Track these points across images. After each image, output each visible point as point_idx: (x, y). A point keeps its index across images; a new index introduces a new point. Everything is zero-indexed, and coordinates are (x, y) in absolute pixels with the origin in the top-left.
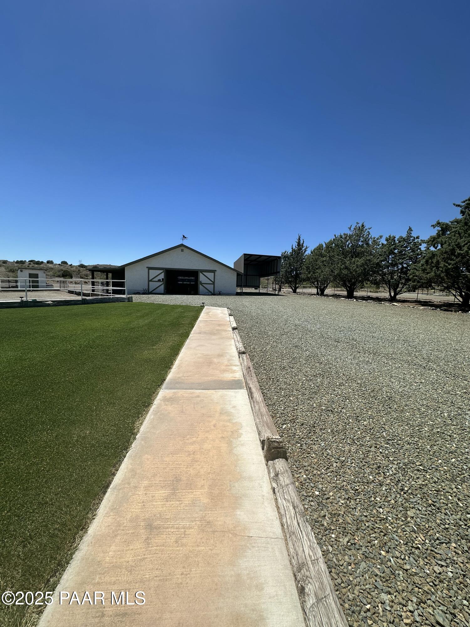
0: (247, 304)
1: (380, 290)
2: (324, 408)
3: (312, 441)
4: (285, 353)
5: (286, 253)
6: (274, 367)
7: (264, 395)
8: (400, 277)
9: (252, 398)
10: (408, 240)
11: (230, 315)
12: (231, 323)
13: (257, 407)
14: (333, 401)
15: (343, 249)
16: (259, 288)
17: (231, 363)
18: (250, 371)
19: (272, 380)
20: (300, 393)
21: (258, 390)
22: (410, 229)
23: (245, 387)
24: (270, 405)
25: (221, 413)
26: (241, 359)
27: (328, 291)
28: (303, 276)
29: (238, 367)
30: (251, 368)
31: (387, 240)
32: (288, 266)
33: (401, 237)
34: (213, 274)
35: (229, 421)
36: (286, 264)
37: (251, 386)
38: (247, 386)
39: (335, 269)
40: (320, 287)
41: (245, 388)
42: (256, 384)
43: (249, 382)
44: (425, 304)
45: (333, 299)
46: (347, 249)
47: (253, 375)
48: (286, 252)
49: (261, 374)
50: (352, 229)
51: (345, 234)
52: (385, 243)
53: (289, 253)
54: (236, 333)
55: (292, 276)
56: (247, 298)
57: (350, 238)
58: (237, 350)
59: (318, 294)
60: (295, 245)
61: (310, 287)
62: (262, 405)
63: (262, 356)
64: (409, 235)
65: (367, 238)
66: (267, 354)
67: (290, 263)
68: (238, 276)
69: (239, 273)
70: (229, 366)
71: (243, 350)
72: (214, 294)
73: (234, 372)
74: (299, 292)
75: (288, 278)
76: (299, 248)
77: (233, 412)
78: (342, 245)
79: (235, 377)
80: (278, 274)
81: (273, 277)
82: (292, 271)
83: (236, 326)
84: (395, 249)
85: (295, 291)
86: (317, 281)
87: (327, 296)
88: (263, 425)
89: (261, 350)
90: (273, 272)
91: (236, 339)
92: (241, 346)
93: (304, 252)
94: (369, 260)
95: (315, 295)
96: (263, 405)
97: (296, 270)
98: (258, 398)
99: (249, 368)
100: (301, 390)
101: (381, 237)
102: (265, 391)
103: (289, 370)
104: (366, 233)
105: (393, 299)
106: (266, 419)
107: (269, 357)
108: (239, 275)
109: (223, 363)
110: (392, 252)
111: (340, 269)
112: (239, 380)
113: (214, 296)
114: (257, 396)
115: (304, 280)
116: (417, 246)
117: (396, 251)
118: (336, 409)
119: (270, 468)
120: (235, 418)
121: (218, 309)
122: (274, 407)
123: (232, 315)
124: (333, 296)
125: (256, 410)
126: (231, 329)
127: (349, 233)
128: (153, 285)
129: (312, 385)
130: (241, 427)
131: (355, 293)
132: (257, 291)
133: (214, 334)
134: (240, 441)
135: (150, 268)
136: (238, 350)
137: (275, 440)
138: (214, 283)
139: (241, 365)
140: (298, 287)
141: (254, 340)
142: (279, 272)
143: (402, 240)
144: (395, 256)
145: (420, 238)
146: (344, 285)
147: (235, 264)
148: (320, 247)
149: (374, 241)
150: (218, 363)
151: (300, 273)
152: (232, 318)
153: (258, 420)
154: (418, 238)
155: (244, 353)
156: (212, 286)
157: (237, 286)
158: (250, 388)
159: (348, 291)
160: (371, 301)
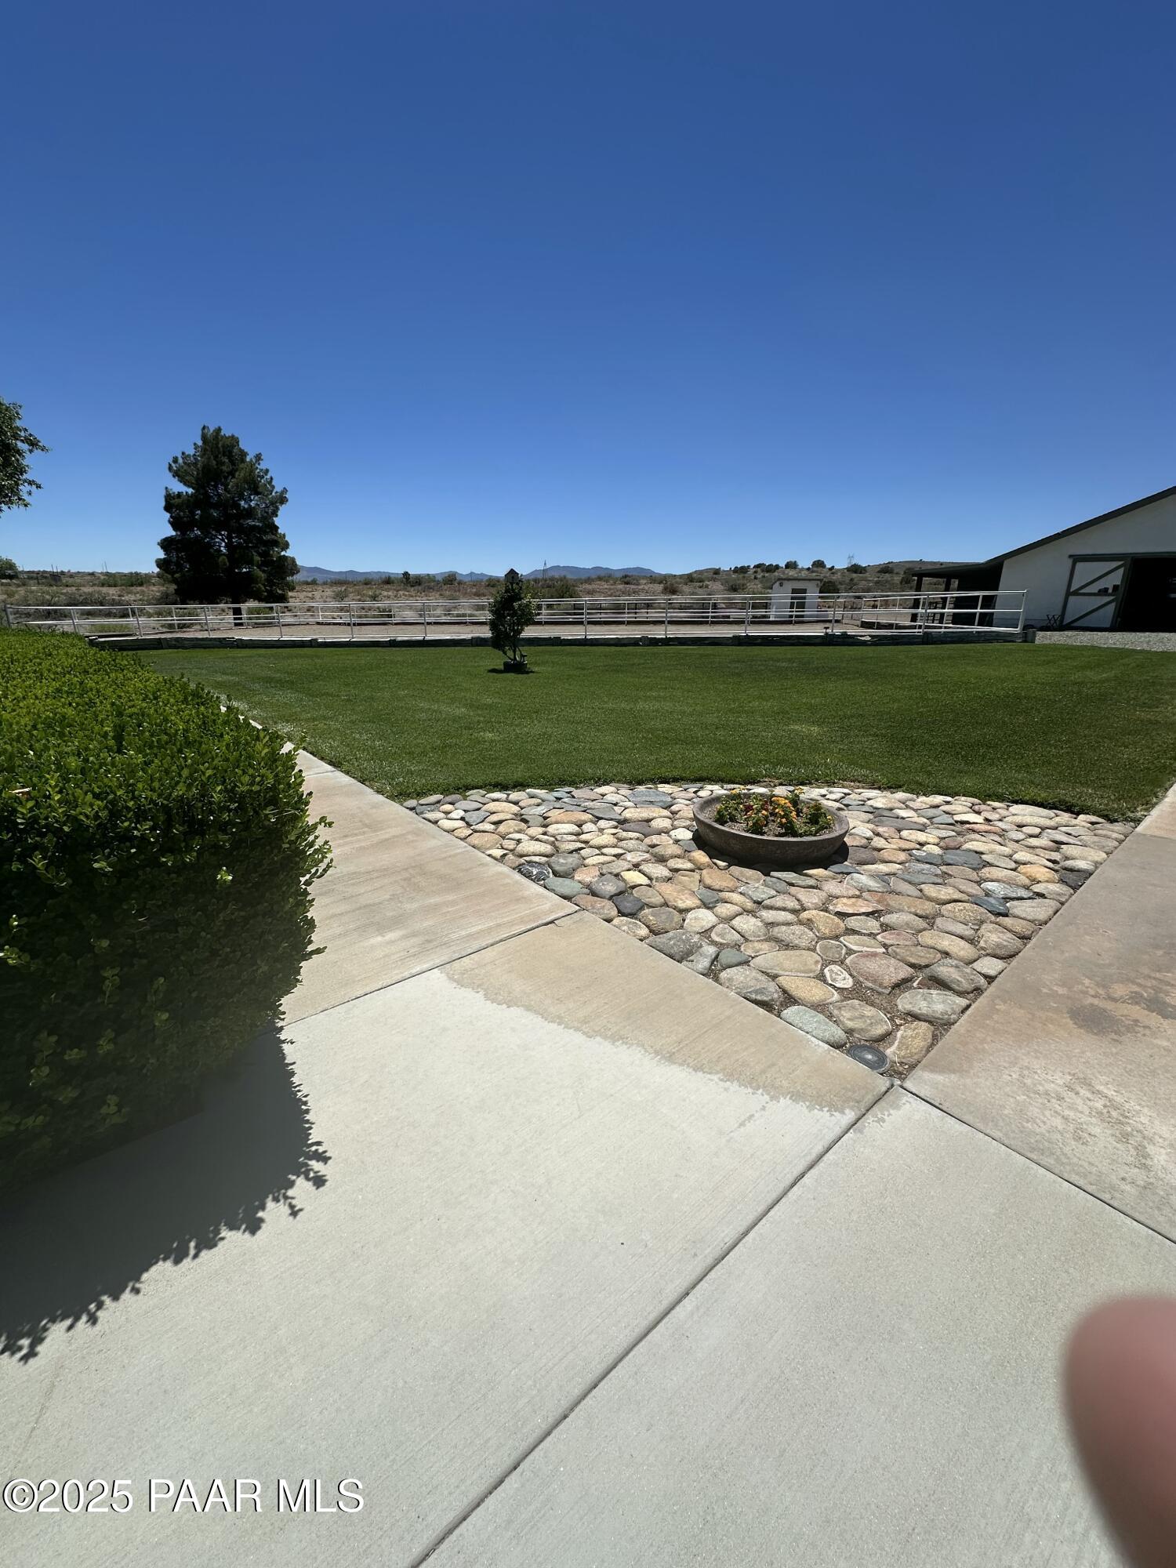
128: (1078, 606)
135: (1077, 559)
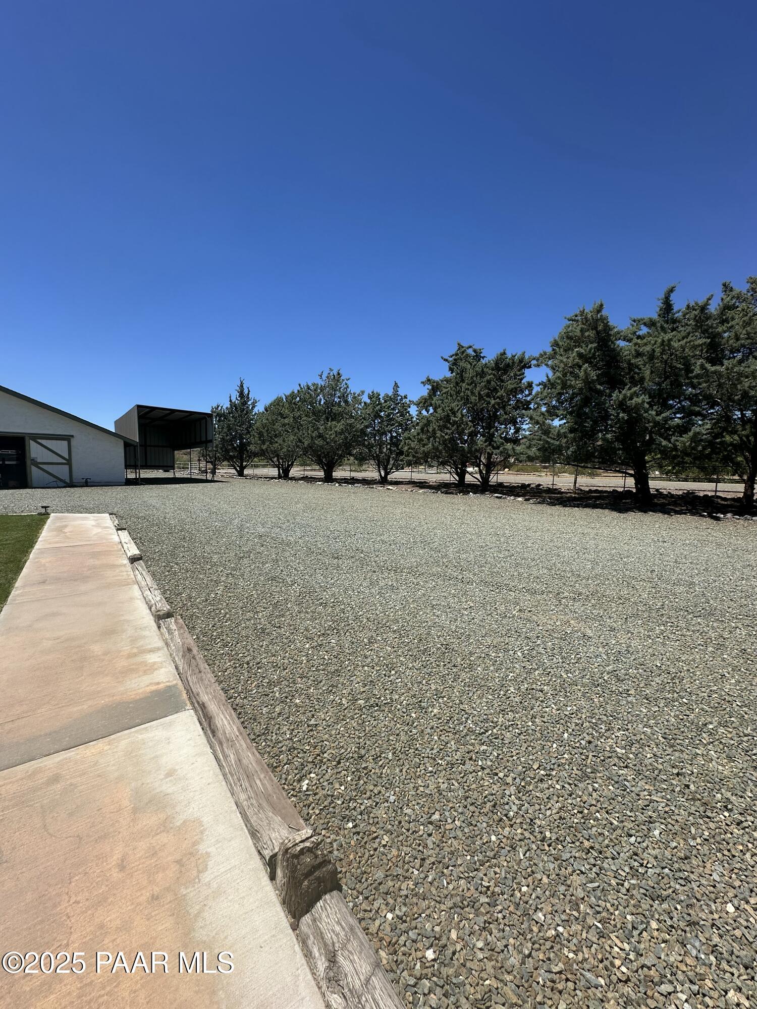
0: (153, 502)
1: (364, 467)
2: (361, 702)
3: (370, 798)
4: (256, 596)
5: (220, 408)
6: (243, 633)
7: (240, 714)
8: (390, 449)
9: (213, 732)
10: (396, 401)
11: (118, 530)
12: (125, 546)
13: (232, 756)
14: (371, 681)
15: (314, 407)
16: (174, 469)
17: (142, 646)
18: (194, 658)
19: (246, 666)
20: (310, 682)
21: (224, 705)
22: (396, 385)
23: (188, 702)
24: (259, 736)
25: (135, 810)
26: (164, 630)
27: (294, 472)
28: (254, 448)
29: (160, 653)
30: (195, 650)
31: (370, 398)
32: (225, 430)
33: (387, 396)
34: (65, 443)
35: (165, 826)
36: (223, 428)
37: (205, 698)
38: (195, 701)
39: (304, 438)
40: (282, 465)
41: (189, 706)
42: (214, 691)
43: (197, 688)
44: (422, 485)
45: (305, 483)
46: (320, 408)
47: (202, 669)
48: (218, 406)
49: (218, 657)
50: (324, 377)
51: (314, 385)
52: (368, 401)
53: (224, 407)
54: (139, 568)
55: (235, 448)
56: (151, 489)
57: (321, 391)
58: (150, 609)
59: (280, 477)
60: (235, 396)
61: (264, 466)
62: (242, 744)
63: (213, 614)
64: (396, 394)
65: (346, 393)
66: (220, 606)
67: (229, 426)
68: (127, 448)
69: (128, 441)
70: (135, 655)
71: (166, 608)
72: (71, 485)
73: (151, 668)
74: (247, 475)
75: (227, 451)
76: (242, 401)
77: (170, 791)
78: (312, 401)
79: (158, 683)
80: (209, 444)
81: (199, 449)
82: (234, 438)
83: (137, 552)
84: (381, 411)
85: (241, 474)
86: (278, 456)
87: (295, 480)
88: (260, 805)
89: (207, 600)
90: (198, 440)
91: (143, 583)
92: (158, 599)
93: (252, 409)
94: (351, 425)
95: (276, 478)
96: (244, 746)
97: (241, 439)
98: (228, 729)
99: (190, 650)
100: (310, 673)
101: (363, 392)
102: (237, 701)
103: (274, 633)
104: (343, 385)
105: (384, 481)
106: (262, 784)
107: (226, 613)
108: (128, 445)
109: (120, 651)
110: (377, 416)
111: (312, 437)
112: (170, 687)
113: (72, 490)
114: (226, 723)
115: (255, 455)
116: (405, 408)
117: (382, 414)
118: (382, 698)
119: (310, 942)
120: (178, 809)
121: (86, 518)
122: (269, 737)
123: (125, 529)
124: (303, 478)
125: (230, 766)
126: (126, 562)
127: (321, 383)
129: (326, 657)
130: (202, 832)
131: (334, 474)
132: (170, 475)
133: (85, 579)
134: (208, 885)
136: (153, 609)
137: (302, 845)
138: (69, 462)
139: (167, 644)
140: (246, 466)
141: (185, 579)
142: (211, 441)
143: (388, 399)
144: (382, 421)
145: (409, 398)
146: (319, 462)
147: (117, 423)
148: (278, 402)
149: (354, 398)
150: (105, 654)
151: (249, 443)
152: (125, 536)
153: (243, 797)
154: (406, 397)
155: (169, 615)
156: (67, 467)
157: (127, 466)
158: (203, 706)
159: (325, 471)
160: (359, 485)
